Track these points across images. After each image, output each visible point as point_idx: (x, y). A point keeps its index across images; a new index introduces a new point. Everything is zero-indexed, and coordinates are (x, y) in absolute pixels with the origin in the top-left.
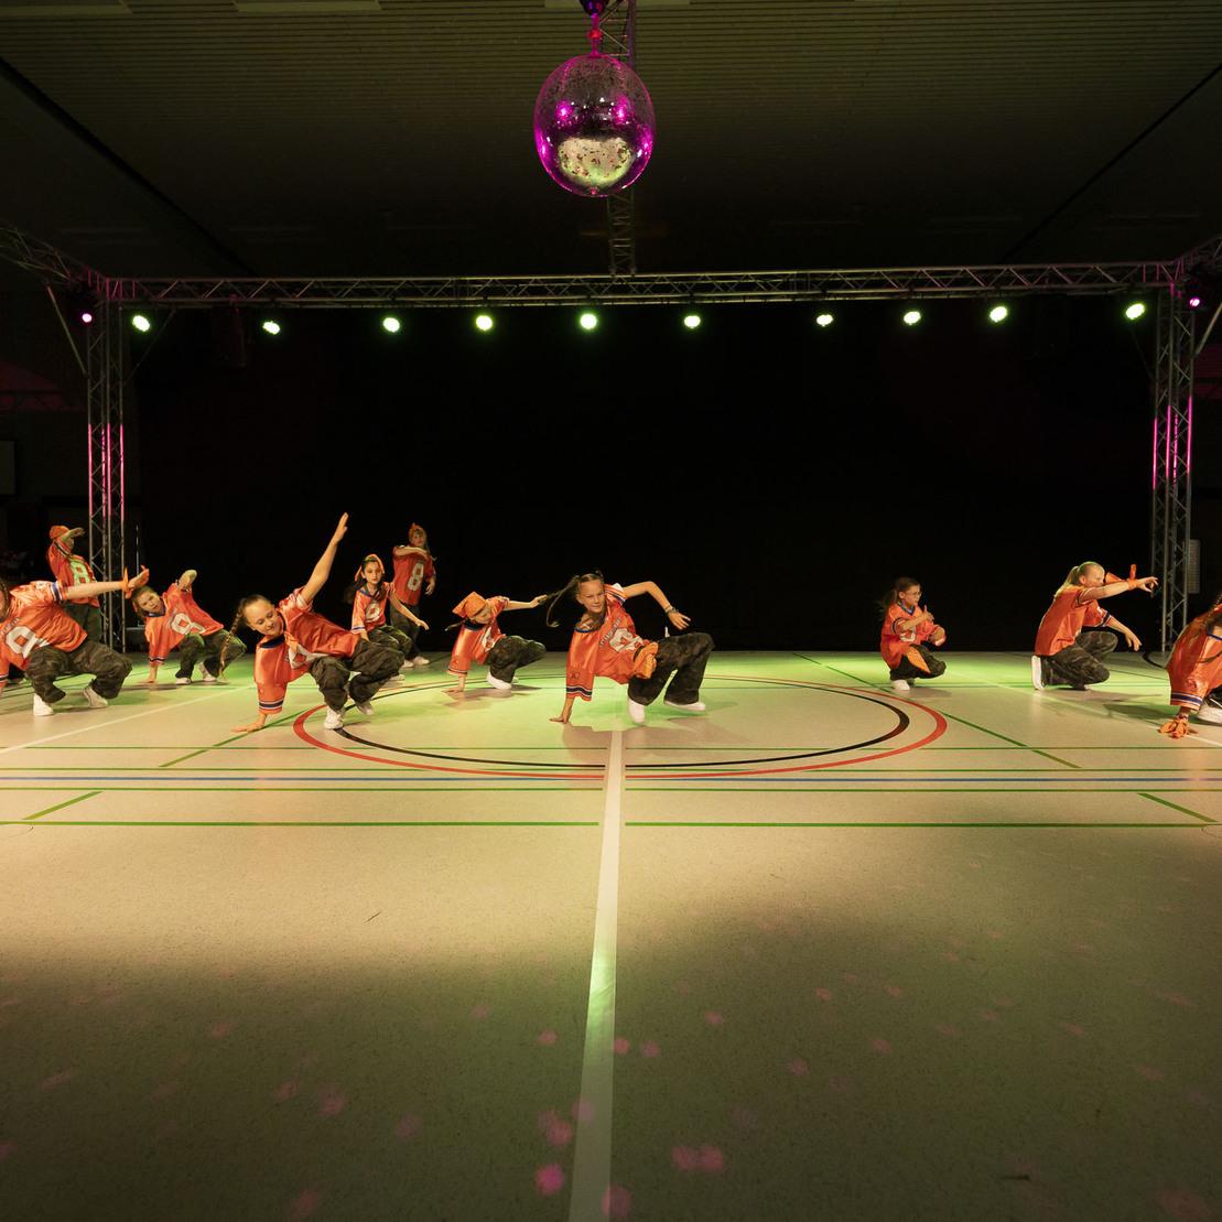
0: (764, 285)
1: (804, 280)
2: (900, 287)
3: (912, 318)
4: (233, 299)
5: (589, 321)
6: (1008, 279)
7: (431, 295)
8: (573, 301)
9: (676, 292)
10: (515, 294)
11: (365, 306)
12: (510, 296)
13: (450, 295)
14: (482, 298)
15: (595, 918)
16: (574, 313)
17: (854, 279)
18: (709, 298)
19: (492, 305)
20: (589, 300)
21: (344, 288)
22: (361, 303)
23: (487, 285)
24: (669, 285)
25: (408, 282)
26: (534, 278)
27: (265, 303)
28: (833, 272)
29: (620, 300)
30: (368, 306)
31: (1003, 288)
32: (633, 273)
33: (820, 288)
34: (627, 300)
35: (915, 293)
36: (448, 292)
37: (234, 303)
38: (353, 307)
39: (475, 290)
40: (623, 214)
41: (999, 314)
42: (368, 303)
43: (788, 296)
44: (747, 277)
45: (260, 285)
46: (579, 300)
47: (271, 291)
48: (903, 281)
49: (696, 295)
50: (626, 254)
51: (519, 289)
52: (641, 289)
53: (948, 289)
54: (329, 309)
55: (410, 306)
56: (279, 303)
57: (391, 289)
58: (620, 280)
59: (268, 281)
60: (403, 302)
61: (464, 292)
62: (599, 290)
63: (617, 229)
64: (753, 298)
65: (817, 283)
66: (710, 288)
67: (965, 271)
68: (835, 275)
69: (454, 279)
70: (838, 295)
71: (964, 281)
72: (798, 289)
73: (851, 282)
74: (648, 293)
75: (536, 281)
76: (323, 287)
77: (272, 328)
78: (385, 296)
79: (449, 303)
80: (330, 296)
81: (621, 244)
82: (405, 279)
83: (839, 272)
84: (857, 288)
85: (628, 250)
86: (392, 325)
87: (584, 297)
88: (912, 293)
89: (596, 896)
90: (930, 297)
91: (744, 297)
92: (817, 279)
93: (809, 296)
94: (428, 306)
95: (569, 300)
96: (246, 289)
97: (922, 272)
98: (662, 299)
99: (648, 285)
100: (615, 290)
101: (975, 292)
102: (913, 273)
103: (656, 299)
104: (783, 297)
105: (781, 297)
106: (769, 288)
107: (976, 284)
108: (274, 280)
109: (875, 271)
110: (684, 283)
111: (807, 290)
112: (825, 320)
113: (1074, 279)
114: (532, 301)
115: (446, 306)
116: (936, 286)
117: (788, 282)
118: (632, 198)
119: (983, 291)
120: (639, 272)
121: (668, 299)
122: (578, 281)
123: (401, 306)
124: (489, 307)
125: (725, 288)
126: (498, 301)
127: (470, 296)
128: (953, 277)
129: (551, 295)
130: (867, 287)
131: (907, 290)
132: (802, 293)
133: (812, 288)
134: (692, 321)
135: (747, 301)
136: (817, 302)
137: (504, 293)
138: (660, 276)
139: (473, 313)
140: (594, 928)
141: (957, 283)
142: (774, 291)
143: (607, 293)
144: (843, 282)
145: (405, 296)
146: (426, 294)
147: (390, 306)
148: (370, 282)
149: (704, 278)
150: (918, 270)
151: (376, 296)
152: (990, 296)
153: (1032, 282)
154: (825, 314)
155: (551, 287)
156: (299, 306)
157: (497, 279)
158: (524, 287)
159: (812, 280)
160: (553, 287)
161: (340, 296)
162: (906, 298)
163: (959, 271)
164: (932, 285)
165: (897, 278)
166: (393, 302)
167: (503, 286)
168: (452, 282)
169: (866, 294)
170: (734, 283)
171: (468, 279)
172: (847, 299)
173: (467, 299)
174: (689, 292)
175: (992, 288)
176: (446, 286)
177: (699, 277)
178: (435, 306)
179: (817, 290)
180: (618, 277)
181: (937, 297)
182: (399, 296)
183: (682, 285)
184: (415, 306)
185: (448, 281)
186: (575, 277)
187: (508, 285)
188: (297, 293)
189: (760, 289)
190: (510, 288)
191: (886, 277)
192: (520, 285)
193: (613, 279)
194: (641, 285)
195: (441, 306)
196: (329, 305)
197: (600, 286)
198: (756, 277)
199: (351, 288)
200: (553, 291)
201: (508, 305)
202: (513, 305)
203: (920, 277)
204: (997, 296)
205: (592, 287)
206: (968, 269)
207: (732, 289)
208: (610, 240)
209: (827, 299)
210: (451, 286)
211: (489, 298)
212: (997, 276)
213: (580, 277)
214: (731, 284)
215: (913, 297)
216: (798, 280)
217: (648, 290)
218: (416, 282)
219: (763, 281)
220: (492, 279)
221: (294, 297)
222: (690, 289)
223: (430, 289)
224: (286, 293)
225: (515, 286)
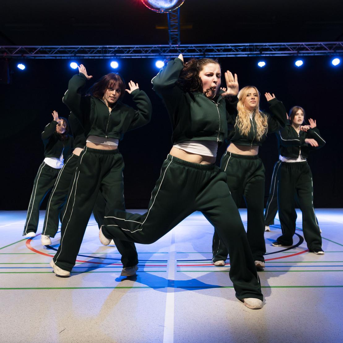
0: (236, 49)
1: (252, 47)
2: (293, 50)
3: (299, 63)
4: (5, 55)
5: (160, 64)
6: (340, 47)
7: (91, 53)
8: (153, 56)
9: (197, 52)
10: (128, 53)
11: (62, 58)
12: (126, 54)
14: (114, 55)
15: (163, 331)
16: (153, 61)
17: (274, 47)
18: (212, 55)
19: (118, 58)
20: (160, 55)
21: (53, 50)
22: (61, 57)
23: (116, 49)
24: (194, 49)
25: (81, 48)
26: (136, 46)
27: (20, 56)
28: (264, 44)
29: (173, 55)
30: (64, 58)
31: (337, 51)
32: (179, 43)
33: (260, 51)
35: (300, 53)
36: (99, 52)
37: (5, 56)
38: (57, 58)
39: (110, 51)
40: (174, 20)
41: (336, 62)
42: (64, 56)
43: (246, 54)
44: (228, 46)
45: (17, 49)
46: (155, 56)
47: (22, 52)
48: (295, 48)
49: (206, 53)
50: (176, 36)
51: (129, 51)
52: (182, 51)
53: (314, 52)
54: (47, 59)
55: (82, 58)
56: (25, 56)
57: (74, 51)
58: (173, 47)
59: (20, 47)
60: (79, 56)
61: (106, 52)
62: (164, 51)
63: (172, 26)
64: (231, 55)
65: (258, 49)
66: (212, 51)
67: (321, 44)
68: (266, 46)
69: (102, 46)
70: (267, 54)
71: (321, 48)
72: (251, 50)
73: (273, 48)
75: (137, 48)
76: (44, 50)
77: (21, 67)
78: (71, 53)
79: (99, 56)
80: (48, 54)
81: (174, 32)
82: (80, 46)
83: (267, 44)
84: (275, 51)
85: (177, 35)
86: (74, 66)
87: (158, 54)
88: (298, 53)
89: (164, 320)
90: (307, 55)
91: (227, 55)
92: (258, 47)
93: (255, 54)
94: (90, 58)
95: (151, 55)
96: (11, 51)
97: (302, 45)
98: (191, 55)
99: (185, 49)
100: (171, 51)
101: (325, 53)
102: (298, 45)
103: (189, 55)
104: (243, 54)
106: (237, 51)
107: (325, 49)
108: (23, 47)
109: (283, 44)
110: (201, 48)
111: (253, 51)
112: (261, 64)
114: (135, 56)
115: (98, 58)
116: (309, 50)
117: (246, 48)
118: (179, 13)
119: (328, 53)
120: (181, 44)
121: (194, 55)
122: (155, 47)
123: (78, 58)
124: (116, 58)
125: (219, 51)
126: (120, 56)
127: (108, 53)
128: (316, 46)
129: (143, 53)
130: (279, 51)
131: (296, 52)
132: (252, 53)
133: (256, 51)
135: (228, 56)
136: (258, 57)
137: (122, 52)
138: (191, 45)
139: (110, 60)
140: (163, 335)
141: (318, 49)
142: (240, 52)
143: (167, 53)
144: (269, 48)
145: (80, 54)
146: (89, 53)
147: (73, 58)
148: (65, 48)
149: (210, 47)
150: (301, 43)
151: (67, 53)
152: (332, 54)
154: (262, 62)
155: (143, 50)
156: (33, 58)
157: (120, 46)
158: (132, 50)
159: (256, 47)
160: (144, 50)
161: (52, 54)
162: (296, 55)
163: (318, 44)
164: (307, 50)
165: (292, 47)
166: (75, 56)
167: (123, 49)
168: (101, 48)
169: (279, 54)
170: (223, 49)
171: (108, 46)
172: (271, 55)
173: (107, 55)
174: (203, 52)
175: (333, 51)
176: (98, 49)
177: (207, 46)
178: (93, 58)
179: (258, 51)
180: (172, 46)
181: (309, 55)
182: (77, 54)
183: (200, 49)
184: (84, 58)
185: (99, 47)
186: (154, 46)
187: (125, 49)
188: (33, 52)
189: (234, 51)
190: (126, 50)
191: (287, 47)
192: (130, 49)
193: (170, 47)
194: (182, 49)
195: (96, 58)
196: (47, 57)
197: (164, 50)
198: (232, 46)
199: (56, 50)
200: (145, 52)
201: (125, 57)
202: (127, 57)
203: (302, 46)
204: (335, 54)
205: (161, 50)
206: (322, 43)
207: (221, 51)
208: (169, 31)
209: (262, 55)
210: (100, 49)
211: (117, 55)
212: (334, 46)
213: (156, 46)
214: (221, 49)
215: (299, 55)
216: (250, 47)
217: (185, 51)
218: (85, 48)
219: (235, 48)
220: (118, 46)
221: (32, 54)
222: (203, 51)
223: (91, 50)
224: (28, 52)
225: (128, 49)
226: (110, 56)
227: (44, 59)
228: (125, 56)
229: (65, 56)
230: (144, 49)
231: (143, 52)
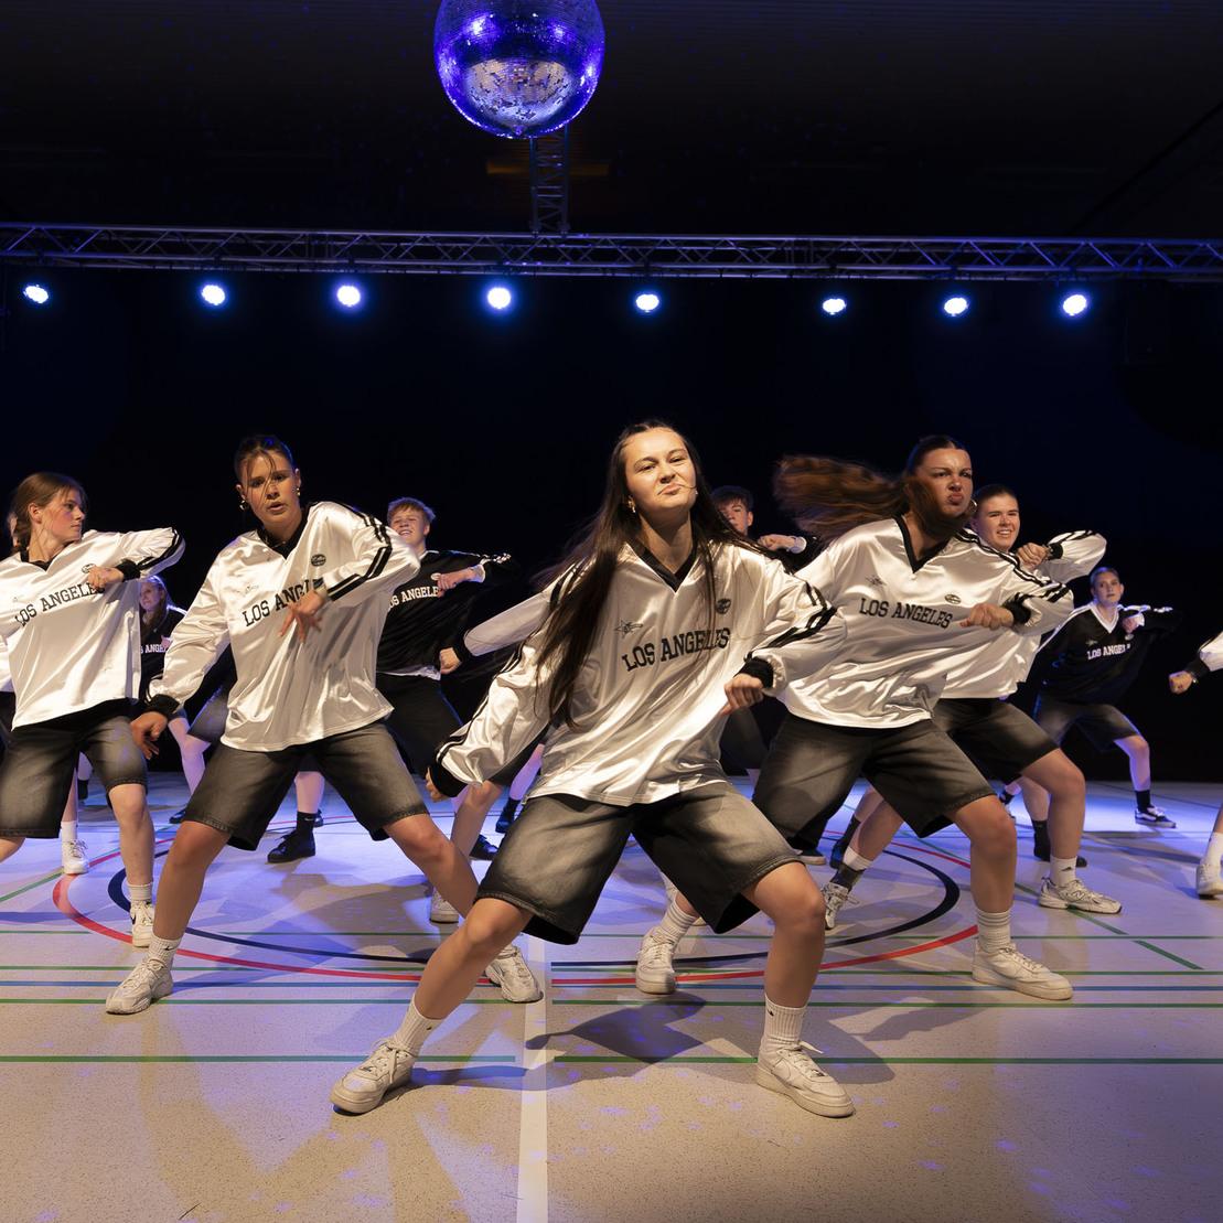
0: (750, 254)
1: (804, 249)
2: (938, 263)
3: (956, 306)
5: (499, 298)
6: (1089, 258)
7: (272, 255)
8: (477, 268)
9: (625, 260)
10: (395, 255)
11: (175, 268)
12: (386, 259)
13: (302, 256)
14: (347, 261)
16: (479, 285)
17: (875, 250)
18: (672, 270)
19: (361, 272)
20: (500, 267)
21: (146, 240)
22: (171, 263)
23: (354, 243)
24: (615, 251)
25: (239, 235)
26: (422, 235)
27: (31, 259)
28: (845, 240)
29: (545, 269)
30: (181, 268)
31: (1081, 269)
32: (565, 230)
33: (828, 262)
34: (554, 269)
35: (961, 273)
36: (298, 251)
38: (158, 267)
39: (337, 249)
40: (550, 152)
41: (1075, 305)
42: (181, 263)
43: (783, 271)
44: (726, 243)
45: (23, 232)
46: (487, 268)
47: (38, 243)
48: (943, 256)
49: (652, 265)
50: (555, 207)
51: (399, 250)
52: (575, 255)
53: (1006, 269)
54: (123, 270)
55: (242, 269)
56: (49, 260)
57: (214, 245)
58: (545, 241)
59: (34, 227)
60: (233, 264)
61: (320, 252)
62: (515, 255)
63: (542, 172)
64: (734, 272)
65: (827, 252)
66: (671, 256)
67: (1027, 245)
68: (849, 244)
69: (308, 233)
70: (854, 272)
71: (1027, 258)
72: (797, 262)
73: (871, 254)
74: (585, 260)
75: (425, 240)
76: (113, 238)
77: (37, 294)
78: (205, 253)
79: (299, 266)
80: (126, 252)
81: (548, 193)
82: (235, 231)
83: (853, 240)
84: (879, 262)
85: (556, 201)
86: (214, 295)
87: (494, 263)
88: (954, 272)
90: (981, 278)
91: (721, 271)
92: (825, 249)
93: (812, 271)
94: (268, 270)
95: (472, 268)
96: (2, 239)
97: (968, 244)
98: (604, 270)
99: (585, 250)
100: (537, 255)
101: (1041, 274)
102: (957, 245)
103: (596, 270)
104: (776, 272)
105: (774, 272)
106: (756, 260)
107: (1042, 262)
108: (42, 227)
109: (905, 240)
110: (637, 248)
111: (809, 262)
112: (834, 306)
113: (1177, 260)
114: (419, 267)
115: (295, 270)
116: (988, 263)
117: (783, 250)
119: (1057, 273)
120: (570, 232)
121: (613, 270)
122: (485, 240)
123: (229, 269)
124: (356, 273)
125: (694, 257)
126: (369, 266)
127: (330, 257)
128: (1011, 252)
129: (446, 259)
130: (890, 263)
131: (948, 268)
132: (803, 267)
133: (816, 261)
134: (647, 302)
135: (726, 276)
136: (824, 281)
137: (377, 254)
138: (603, 237)
139: (332, 282)
141: (1016, 260)
142: (764, 263)
143: (523, 260)
144: (859, 254)
145: (236, 254)
146: (265, 253)
147: (212, 269)
148: (185, 234)
149: (665, 243)
150: (964, 241)
151: (191, 253)
152: (1064, 279)
153: (1119, 263)
154: (835, 295)
155: (446, 249)
156: (78, 265)
157: (367, 234)
158: (407, 247)
159: (816, 249)
160: (449, 248)
161: (138, 252)
162: (946, 278)
163: (1020, 244)
164: (983, 262)
165: (933, 251)
166: (218, 263)
167: (378, 245)
168: (304, 236)
169: (893, 273)
170: (707, 251)
171: (327, 233)
172: (865, 277)
173: (325, 262)
174: (644, 261)
175: (1067, 269)
176: (295, 242)
177: (658, 241)
178: (277, 270)
179: (823, 264)
180: (543, 237)
181: (990, 279)
182: (226, 255)
183: (633, 251)
184: (248, 269)
185: (297, 235)
186: (481, 236)
187: (383, 244)
188: (77, 247)
189: (744, 261)
190: (386, 248)
191: (918, 250)
192: (402, 244)
193: (536, 240)
194: (574, 249)
195: (286, 270)
196: (123, 263)
197: (516, 249)
198: (738, 244)
199: (155, 241)
200: (450, 254)
201: (384, 271)
202: (390, 272)
203: (966, 251)
204: (1073, 279)
205: (505, 249)
206: (1031, 242)
207: (703, 258)
208: (533, 188)
209: (836, 277)
210: (303, 243)
211: (357, 262)
212: (1073, 253)
213: (488, 236)
214: (703, 252)
215: (957, 278)
216: (797, 248)
217: (585, 256)
218: (252, 236)
219: (747, 250)
220: (361, 234)
221: (71, 251)
222: (644, 256)
223: (270, 245)
224: (59, 244)
225: (396, 245)
226: (336, 266)
227: (116, 269)
228: (381, 265)
229: (183, 263)
230: (447, 245)
231: (446, 254)
